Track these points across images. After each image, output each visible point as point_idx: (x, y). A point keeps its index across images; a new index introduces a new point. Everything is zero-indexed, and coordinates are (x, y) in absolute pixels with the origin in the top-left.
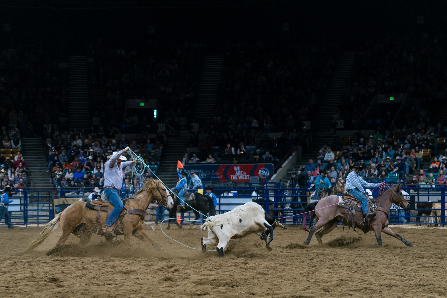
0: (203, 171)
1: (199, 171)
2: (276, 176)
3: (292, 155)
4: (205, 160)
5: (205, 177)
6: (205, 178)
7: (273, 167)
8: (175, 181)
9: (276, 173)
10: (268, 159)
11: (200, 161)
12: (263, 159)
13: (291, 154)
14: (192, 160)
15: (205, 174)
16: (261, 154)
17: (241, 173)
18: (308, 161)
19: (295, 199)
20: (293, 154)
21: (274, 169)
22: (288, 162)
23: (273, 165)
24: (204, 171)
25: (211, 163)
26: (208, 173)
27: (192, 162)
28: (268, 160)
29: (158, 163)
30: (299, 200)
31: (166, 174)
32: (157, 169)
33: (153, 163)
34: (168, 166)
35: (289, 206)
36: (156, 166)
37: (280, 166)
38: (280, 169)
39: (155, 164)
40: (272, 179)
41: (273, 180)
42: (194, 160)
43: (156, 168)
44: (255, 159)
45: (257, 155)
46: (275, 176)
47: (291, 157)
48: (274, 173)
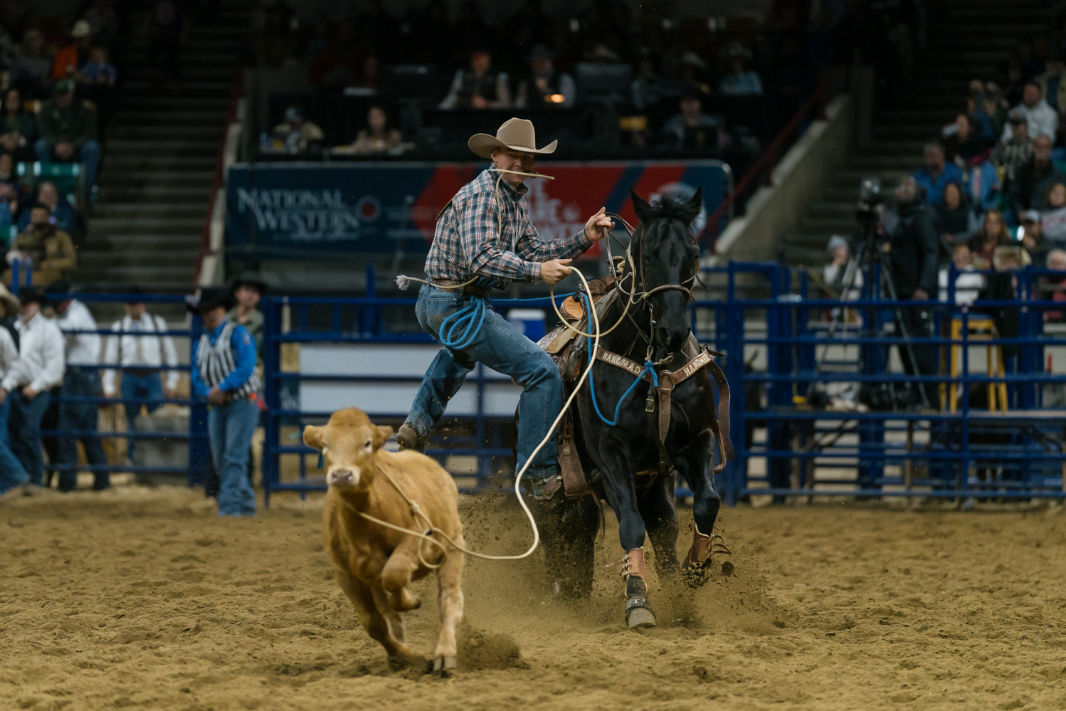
0: (343, 200)
1: (320, 197)
2: (745, 235)
3: (823, 118)
4: (349, 140)
5: (349, 229)
6: (354, 236)
7: (726, 183)
8: (193, 254)
9: (740, 212)
10: (701, 137)
11: (327, 142)
12: (673, 137)
13: (816, 113)
14: (283, 138)
15: (353, 213)
16: (659, 113)
17: (553, 211)
18: (920, 152)
19: (872, 357)
20: (833, 111)
21: (731, 190)
22: (804, 160)
23: (726, 168)
24: (349, 201)
25: (384, 156)
26: (368, 209)
27: (278, 148)
28: (698, 145)
29: (92, 146)
30: (896, 364)
31: (133, 215)
32: (82, 182)
33: (63, 148)
34: (143, 167)
35: (851, 395)
36: (76, 170)
37: (763, 179)
38: (764, 195)
39: (75, 158)
40: (723, 243)
41: (731, 250)
42: (292, 138)
43: (77, 178)
44: (627, 135)
45: (632, 112)
46: (735, 229)
47: (817, 129)
48: (731, 211)
